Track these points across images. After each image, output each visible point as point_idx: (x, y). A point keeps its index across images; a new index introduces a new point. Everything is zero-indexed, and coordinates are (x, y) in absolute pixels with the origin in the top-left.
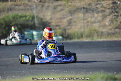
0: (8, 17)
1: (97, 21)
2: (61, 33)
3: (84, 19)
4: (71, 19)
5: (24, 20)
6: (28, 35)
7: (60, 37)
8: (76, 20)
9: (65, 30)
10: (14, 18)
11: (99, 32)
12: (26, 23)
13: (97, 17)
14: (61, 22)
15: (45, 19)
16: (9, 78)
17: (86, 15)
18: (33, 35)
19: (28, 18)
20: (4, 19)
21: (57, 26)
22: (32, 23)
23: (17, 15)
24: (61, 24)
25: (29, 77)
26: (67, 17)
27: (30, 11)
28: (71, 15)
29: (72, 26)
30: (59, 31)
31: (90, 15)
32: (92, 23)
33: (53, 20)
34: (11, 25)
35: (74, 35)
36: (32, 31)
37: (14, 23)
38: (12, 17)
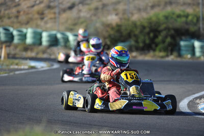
19: (190, 18)
23: (173, 14)
36: (193, 41)
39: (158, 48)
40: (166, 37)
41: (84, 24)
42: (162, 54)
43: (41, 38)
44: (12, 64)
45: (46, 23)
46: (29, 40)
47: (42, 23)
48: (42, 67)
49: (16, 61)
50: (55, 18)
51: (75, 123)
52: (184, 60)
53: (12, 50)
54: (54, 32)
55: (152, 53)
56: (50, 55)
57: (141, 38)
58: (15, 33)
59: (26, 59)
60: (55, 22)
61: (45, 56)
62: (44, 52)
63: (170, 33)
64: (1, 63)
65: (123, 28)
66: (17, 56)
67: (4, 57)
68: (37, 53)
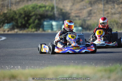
0: (27, 7)
1: (117, 12)
2: (81, 24)
3: (104, 11)
4: (91, 10)
5: (44, 11)
6: (47, 25)
7: (80, 28)
8: (96, 11)
9: (84, 21)
10: (33, 8)
11: (119, 23)
12: (46, 13)
13: (118, 8)
14: (81, 13)
15: (65, 10)
16: (28, 68)
17: (107, 6)
18: (52, 25)
19: (47, 8)
20: (23, 9)
21: (77, 16)
22: (52, 13)
23: (37, 6)
24: (80, 15)
25: (48, 67)
26: (87, 8)
27: (49, 1)
28: (91, 6)
29: (91, 17)
30: (79, 22)
31: (110, 6)
32: (112, 14)
33: (73, 11)
34: (31, 15)
35: (94, 26)
36: (51, 21)
37: (33, 13)
38: (31, 7)
39: (30, 27)
42: (33, 30)
57: (20, 21)
63: (37, 17)
65: (8, 14)
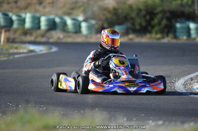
18: (189, 29)
22: (191, 10)
34: (156, 11)
36: (188, 23)
37: (159, 9)
39: (154, 31)
40: (162, 19)
41: (82, 9)
42: (159, 36)
43: (39, 22)
44: (11, 48)
45: (44, 7)
46: (28, 25)
47: (40, 8)
48: (41, 51)
49: (16, 45)
50: (53, 3)
51: (73, 104)
52: (180, 42)
53: (11, 35)
54: (52, 17)
55: (148, 36)
56: (49, 38)
57: (138, 21)
58: (14, 18)
59: (25, 43)
60: (53, 7)
61: (44, 40)
62: (43, 36)
64: (1, 47)
65: (120, 11)
66: (17, 40)
67: (4, 42)
68: (36, 37)
